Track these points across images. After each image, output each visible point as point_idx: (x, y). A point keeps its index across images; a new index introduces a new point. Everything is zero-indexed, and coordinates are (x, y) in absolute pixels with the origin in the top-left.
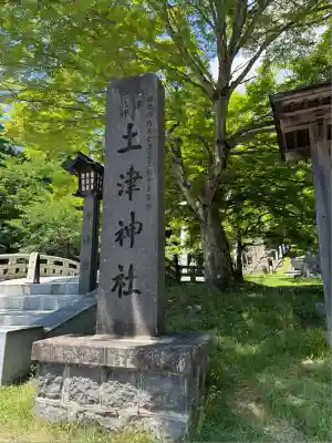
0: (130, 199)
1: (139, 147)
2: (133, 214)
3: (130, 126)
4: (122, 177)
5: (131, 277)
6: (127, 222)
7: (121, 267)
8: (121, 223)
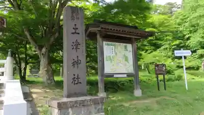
0: (76, 51)
1: (79, 33)
2: (78, 57)
3: (75, 25)
4: (73, 43)
5: (78, 78)
6: (76, 60)
7: (74, 75)
8: (74, 60)
